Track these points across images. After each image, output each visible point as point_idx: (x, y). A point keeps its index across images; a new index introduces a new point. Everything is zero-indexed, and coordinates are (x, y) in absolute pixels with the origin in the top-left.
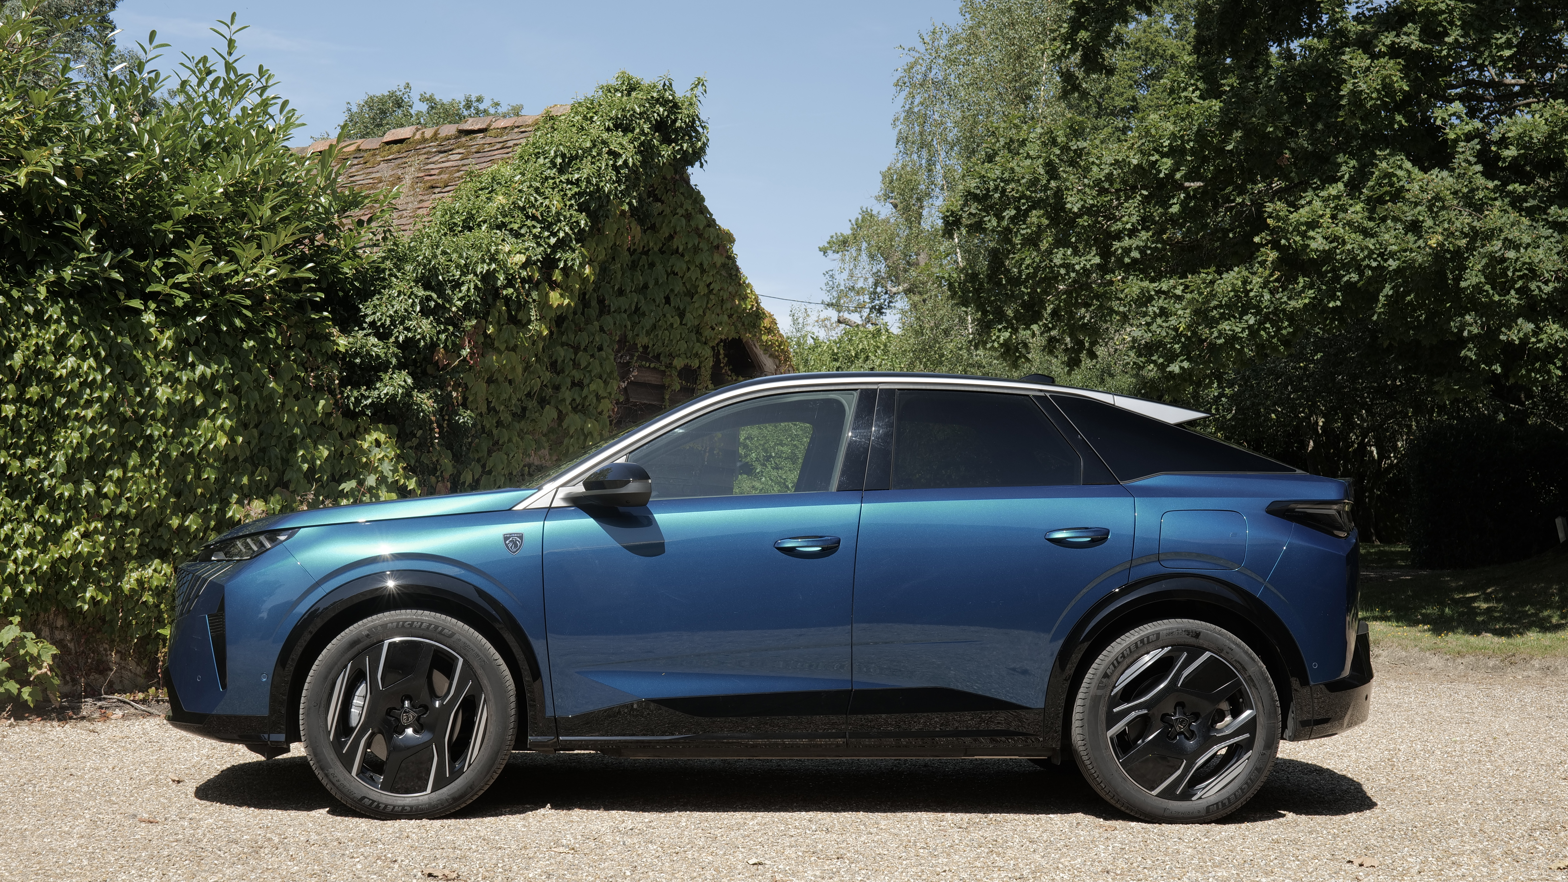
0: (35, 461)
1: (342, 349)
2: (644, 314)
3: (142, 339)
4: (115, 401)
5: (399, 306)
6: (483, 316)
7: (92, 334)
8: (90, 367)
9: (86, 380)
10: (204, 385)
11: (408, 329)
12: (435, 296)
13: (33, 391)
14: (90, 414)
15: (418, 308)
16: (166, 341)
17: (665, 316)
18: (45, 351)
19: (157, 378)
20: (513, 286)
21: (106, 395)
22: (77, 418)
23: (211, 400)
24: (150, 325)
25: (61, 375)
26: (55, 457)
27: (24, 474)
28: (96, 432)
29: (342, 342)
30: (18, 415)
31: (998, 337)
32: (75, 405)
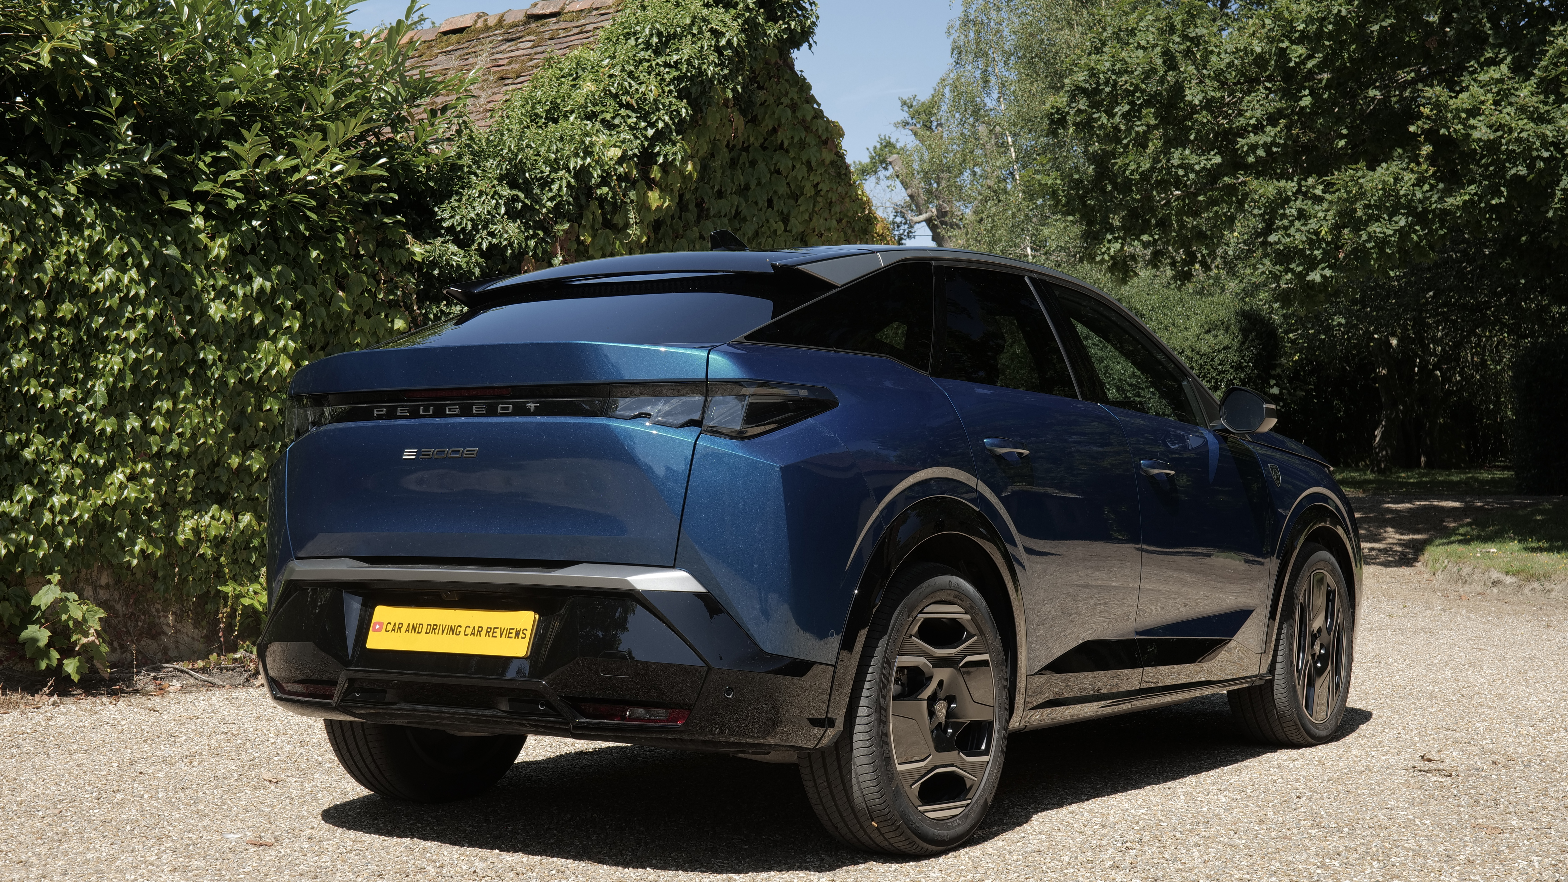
0: (71, 391)
1: (418, 259)
2: (745, 219)
3: (189, 247)
4: (162, 320)
5: (481, 208)
6: (576, 219)
7: (133, 240)
8: (132, 280)
9: (127, 294)
10: (262, 300)
11: (492, 234)
12: (522, 195)
13: (66, 309)
14: (132, 335)
15: (503, 211)
16: (219, 249)
17: (768, 221)
18: (78, 261)
19: (209, 293)
20: (609, 186)
21: (151, 312)
22: (118, 340)
23: (272, 318)
24: (198, 230)
25: (98, 290)
26: (93, 386)
27: (58, 407)
28: (141, 357)
29: (418, 250)
30: (49, 337)
31: (1109, 249)
32: (115, 324)
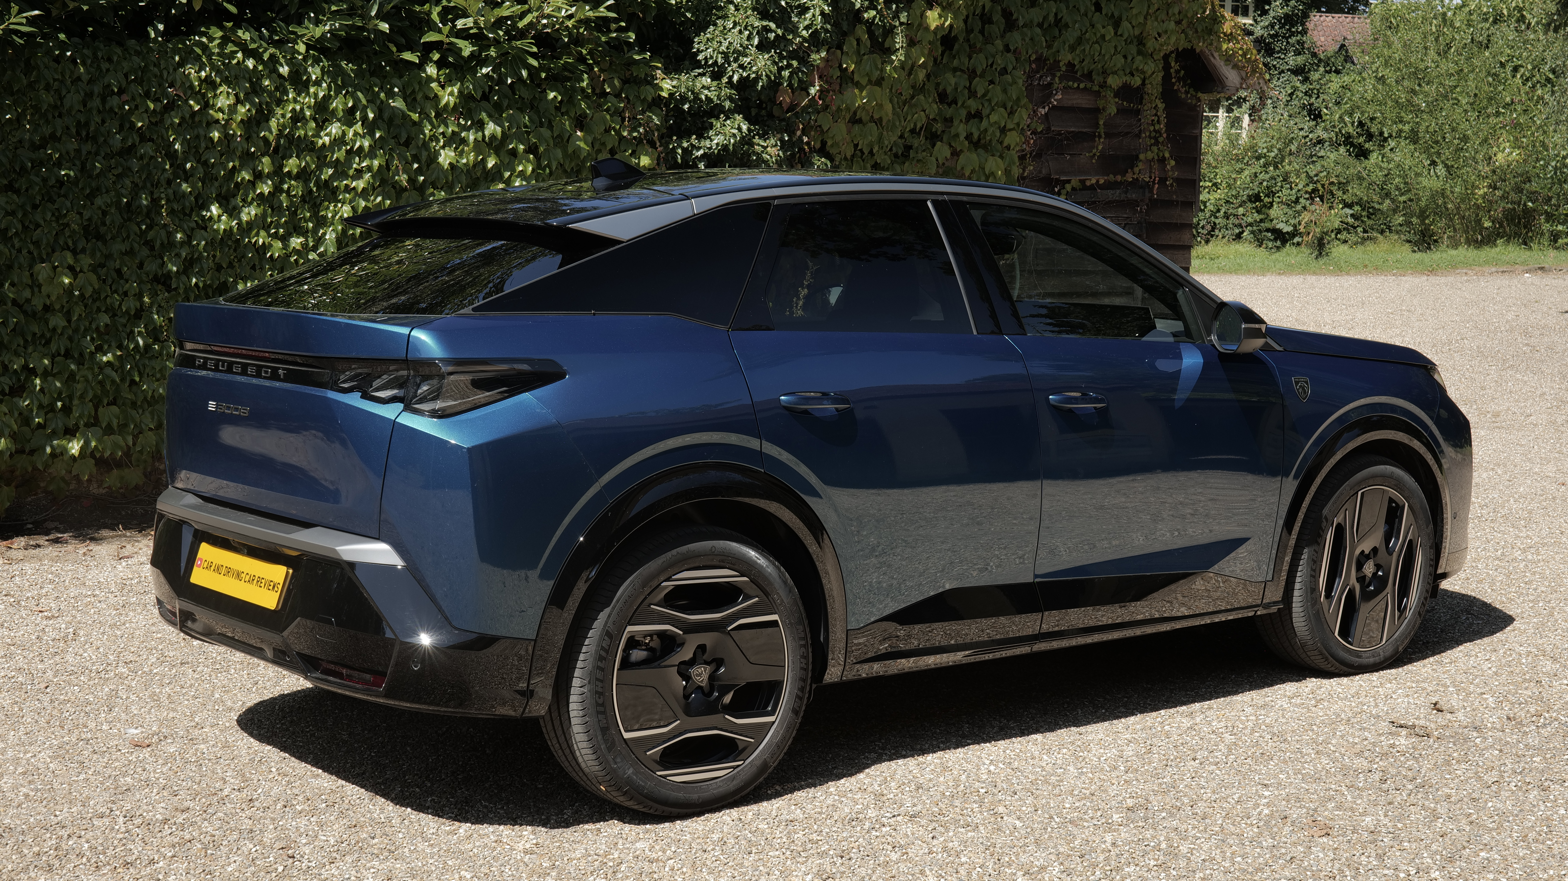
0: (301, 240)
1: (665, 94)
2: (1067, 26)
3: (419, 96)
4: (388, 169)
5: (735, 39)
6: (836, 45)
7: (359, 94)
8: (356, 134)
9: (352, 148)
10: (495, 145)
11: (741, 66)
12: (773, 26)
13: (292, 164)
14: (360, 184)
15: (756, 41)
16: (448, 96)
17: (1093, 26)
18: (304, 117)
19: (438, 141)
20: (875, 8)
21: (376, 163)
22: (347, 189)
23: (507, 161)
24: (430, 79)
25: (324, 144)
26: (324, 234)
27: (289, 256)
28: (370, 205)
29: (667, 85)
30: (277, 189)
32: (345, 176)
